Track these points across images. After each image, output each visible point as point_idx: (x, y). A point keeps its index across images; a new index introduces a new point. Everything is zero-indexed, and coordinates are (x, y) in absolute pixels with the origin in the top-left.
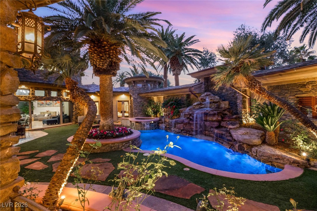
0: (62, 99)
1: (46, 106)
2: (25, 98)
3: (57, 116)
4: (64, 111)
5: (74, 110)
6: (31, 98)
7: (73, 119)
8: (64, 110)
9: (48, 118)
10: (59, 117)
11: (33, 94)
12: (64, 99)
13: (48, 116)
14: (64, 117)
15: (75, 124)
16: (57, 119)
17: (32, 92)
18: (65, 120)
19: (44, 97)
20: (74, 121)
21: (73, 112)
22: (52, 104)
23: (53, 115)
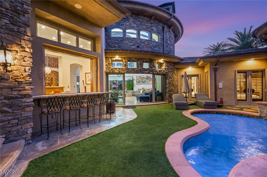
0: (155, 71)
1: (142, 84)
2: (119, 70)
3: (150, 93)
4: (156, 88)
5: (167, 86)
6: (124, 70)
7: (166, 97)
8: (156, 86)
9: (142, 94)
10: (151, 94)
11: (126, 65)
12: (156, 71)
13: (143, 92)
14: (156, 94)
15: (168, 103)
16: (149, 96)
17: (125, 63)
18: (157, 97)
19: (136, 69)
20: (168, 100)
21: (166, 88)
22: (147, 81)
23: (147, 92)
